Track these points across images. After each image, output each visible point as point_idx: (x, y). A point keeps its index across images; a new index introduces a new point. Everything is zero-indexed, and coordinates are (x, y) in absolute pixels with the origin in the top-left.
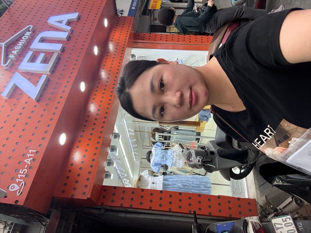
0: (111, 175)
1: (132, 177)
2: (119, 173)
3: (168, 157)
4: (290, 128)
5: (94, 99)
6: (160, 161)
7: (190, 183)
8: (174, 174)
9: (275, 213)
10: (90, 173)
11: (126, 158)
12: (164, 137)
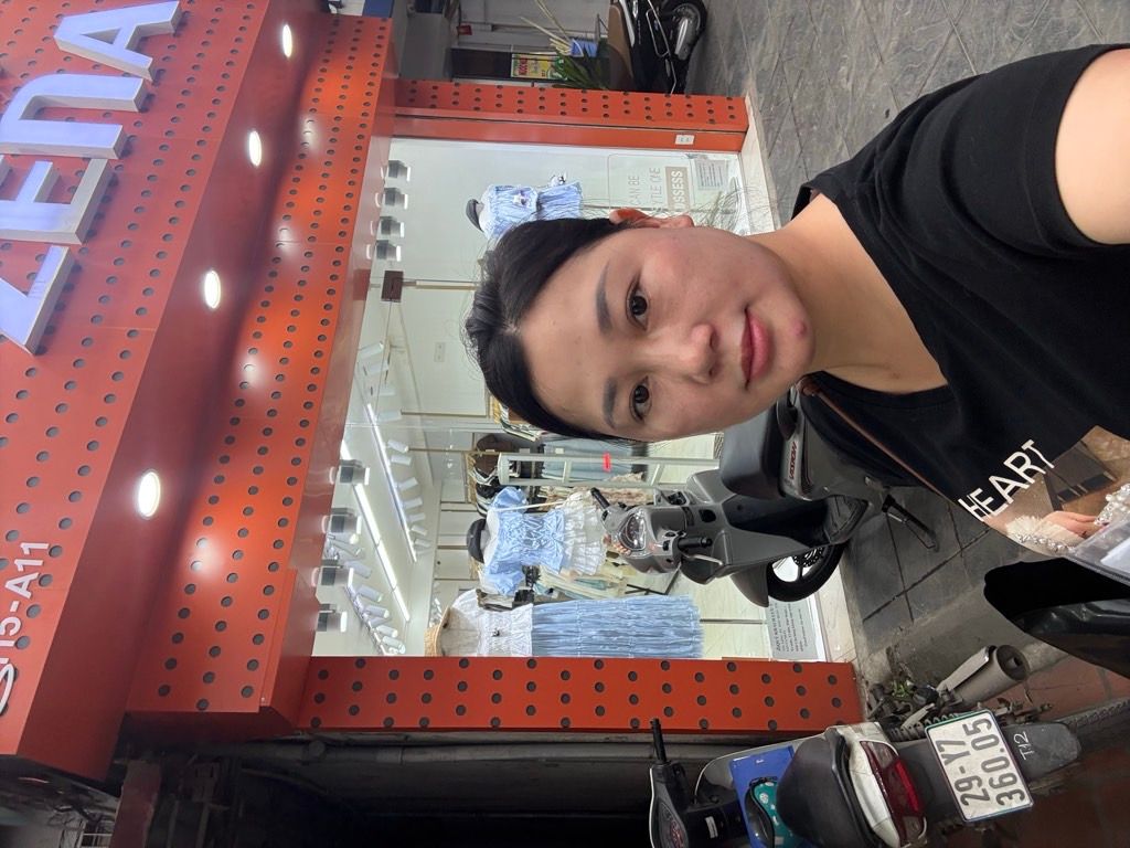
0: (340, 615)
1: (407, 617)
2: (361, 606)
3: (546, 537)
4: (1118, 454)
5: (258, 335)
6: (518, 555)
7: (629, 624)
8: (564, 597)
9: (932, 705)
10: (263, 614)
11: (382, 549)
12: (518, 467)
